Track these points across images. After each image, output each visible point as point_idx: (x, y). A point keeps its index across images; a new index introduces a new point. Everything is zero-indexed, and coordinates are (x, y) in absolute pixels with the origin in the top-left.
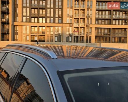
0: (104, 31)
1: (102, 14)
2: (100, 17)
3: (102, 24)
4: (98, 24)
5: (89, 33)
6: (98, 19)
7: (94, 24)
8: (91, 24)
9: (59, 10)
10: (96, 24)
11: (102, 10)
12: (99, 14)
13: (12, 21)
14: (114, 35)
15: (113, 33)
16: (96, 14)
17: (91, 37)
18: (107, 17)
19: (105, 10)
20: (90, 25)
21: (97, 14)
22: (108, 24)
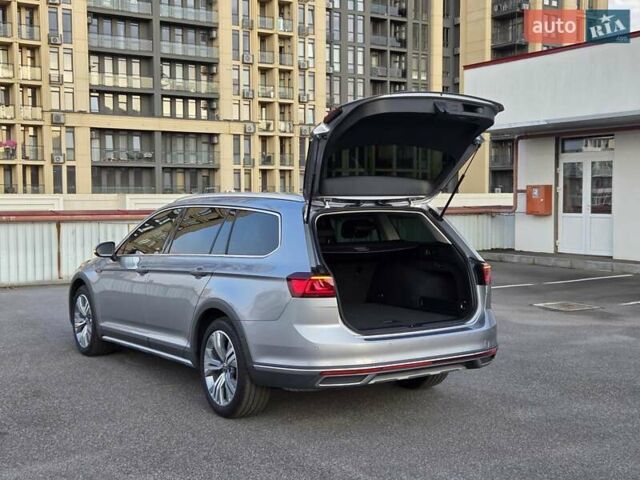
0: (129, 144)
1: (115, 72)
2: (109, 82)
3: (116, 113)
4: (103, 111)
5: (64, 151)
6: (98, 91)
7: (84, 112)
10: (91, 113)
11: (114, 55)
12: (101, 71)
14: (169, 161)
15: (166, 154)
16: (90, 68)
17: (74, 167)
18: (136, 84)
20: (68, 115)
21: (96, 69)
22: (143, 115)
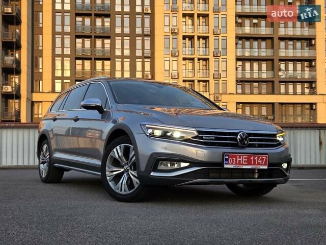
1: (252, 69)
2: (248, 76)
3: (252, 93)
4: (243, 93)
6: (241, 81)
7: (233, 94)
8: (226, 94)
9: (145, 60)
11: (251, 60)
12: (244, 69)
13: (27, 91)
15: (282, 116)
16: (237, 69)
18: (264, 76)
19: (259, 60)
20: (223, 96)
22: (268, 94)
